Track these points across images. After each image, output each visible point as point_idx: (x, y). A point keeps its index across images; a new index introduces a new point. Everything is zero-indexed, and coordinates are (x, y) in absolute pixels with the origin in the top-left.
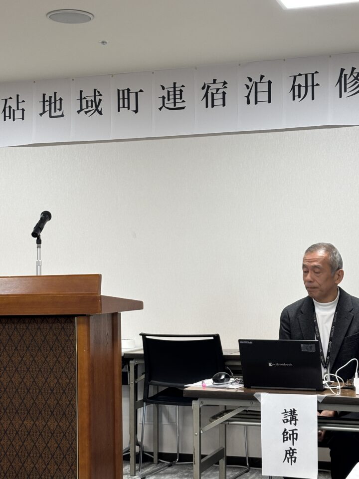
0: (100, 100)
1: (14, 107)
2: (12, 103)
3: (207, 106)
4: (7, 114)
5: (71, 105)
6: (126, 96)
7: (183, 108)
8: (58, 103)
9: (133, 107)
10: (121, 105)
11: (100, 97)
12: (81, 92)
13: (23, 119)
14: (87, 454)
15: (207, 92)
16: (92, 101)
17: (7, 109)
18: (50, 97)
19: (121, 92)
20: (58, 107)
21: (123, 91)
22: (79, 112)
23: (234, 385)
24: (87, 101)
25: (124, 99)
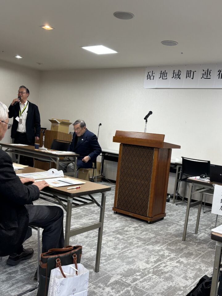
0: (180, 74)
1: (151, 75)
2: (151, 74)
3: (219, 78)
4: (148, 77)
5: (170, 75)
6: (190, 73)
7: (210, 78)
8: (166, 74)
9: (192, 77)
10: (187, 76)
11: (181, 73)
12: (174, 71)
13: (153, 79)
14: (153, 194)
15: (220, 73)
16: (177, 74)
17: (149, 76)
18: (163, 72)
19: (188, 71)
20: (165, 76)
21: (189, 71)
22: (172, 78)
23: (207, 180)
24: (176, 74)
25: (189, 74)
